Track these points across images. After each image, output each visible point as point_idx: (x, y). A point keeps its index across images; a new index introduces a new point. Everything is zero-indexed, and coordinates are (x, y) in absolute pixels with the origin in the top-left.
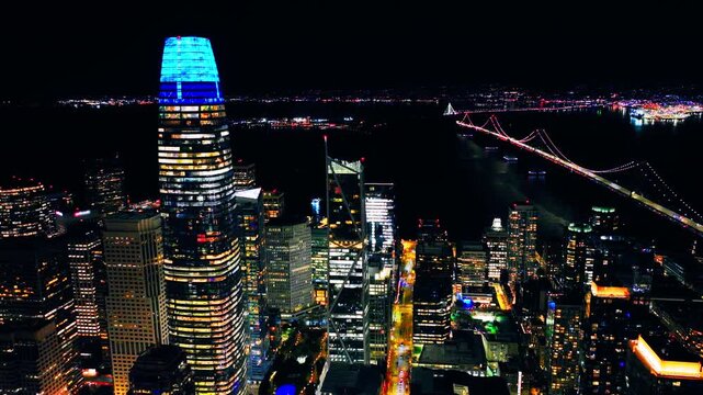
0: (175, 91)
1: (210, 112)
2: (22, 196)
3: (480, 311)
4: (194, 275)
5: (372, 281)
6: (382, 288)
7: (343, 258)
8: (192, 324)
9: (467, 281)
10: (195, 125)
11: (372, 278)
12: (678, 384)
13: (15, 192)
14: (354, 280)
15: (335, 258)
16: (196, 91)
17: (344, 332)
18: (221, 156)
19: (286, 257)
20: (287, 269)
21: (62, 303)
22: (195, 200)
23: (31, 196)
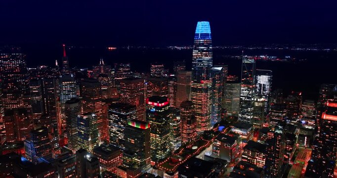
0: (198, 36)
1: (207, 41)
2: (158, 67)
3: (308, 125)
4: (199, 86)
5: (257, 101)
6: (261, 104)
7: (246, 90)
8: (197, 99)
9: (306, 115)
10: (202, 45)
11: (257, 100)
12: (329, 122)
13: (156, 66)
14: (249, 98)
15: (243, 90)
16: (204, 36)
17: (244, 115)
18: (209, 54)
19: (231, 94)
20: (232, 98)
21: (165, 94)
22: (201, 65)
23: (160, 68)
